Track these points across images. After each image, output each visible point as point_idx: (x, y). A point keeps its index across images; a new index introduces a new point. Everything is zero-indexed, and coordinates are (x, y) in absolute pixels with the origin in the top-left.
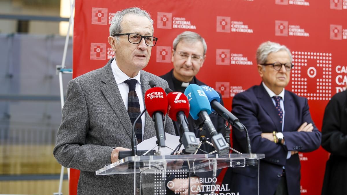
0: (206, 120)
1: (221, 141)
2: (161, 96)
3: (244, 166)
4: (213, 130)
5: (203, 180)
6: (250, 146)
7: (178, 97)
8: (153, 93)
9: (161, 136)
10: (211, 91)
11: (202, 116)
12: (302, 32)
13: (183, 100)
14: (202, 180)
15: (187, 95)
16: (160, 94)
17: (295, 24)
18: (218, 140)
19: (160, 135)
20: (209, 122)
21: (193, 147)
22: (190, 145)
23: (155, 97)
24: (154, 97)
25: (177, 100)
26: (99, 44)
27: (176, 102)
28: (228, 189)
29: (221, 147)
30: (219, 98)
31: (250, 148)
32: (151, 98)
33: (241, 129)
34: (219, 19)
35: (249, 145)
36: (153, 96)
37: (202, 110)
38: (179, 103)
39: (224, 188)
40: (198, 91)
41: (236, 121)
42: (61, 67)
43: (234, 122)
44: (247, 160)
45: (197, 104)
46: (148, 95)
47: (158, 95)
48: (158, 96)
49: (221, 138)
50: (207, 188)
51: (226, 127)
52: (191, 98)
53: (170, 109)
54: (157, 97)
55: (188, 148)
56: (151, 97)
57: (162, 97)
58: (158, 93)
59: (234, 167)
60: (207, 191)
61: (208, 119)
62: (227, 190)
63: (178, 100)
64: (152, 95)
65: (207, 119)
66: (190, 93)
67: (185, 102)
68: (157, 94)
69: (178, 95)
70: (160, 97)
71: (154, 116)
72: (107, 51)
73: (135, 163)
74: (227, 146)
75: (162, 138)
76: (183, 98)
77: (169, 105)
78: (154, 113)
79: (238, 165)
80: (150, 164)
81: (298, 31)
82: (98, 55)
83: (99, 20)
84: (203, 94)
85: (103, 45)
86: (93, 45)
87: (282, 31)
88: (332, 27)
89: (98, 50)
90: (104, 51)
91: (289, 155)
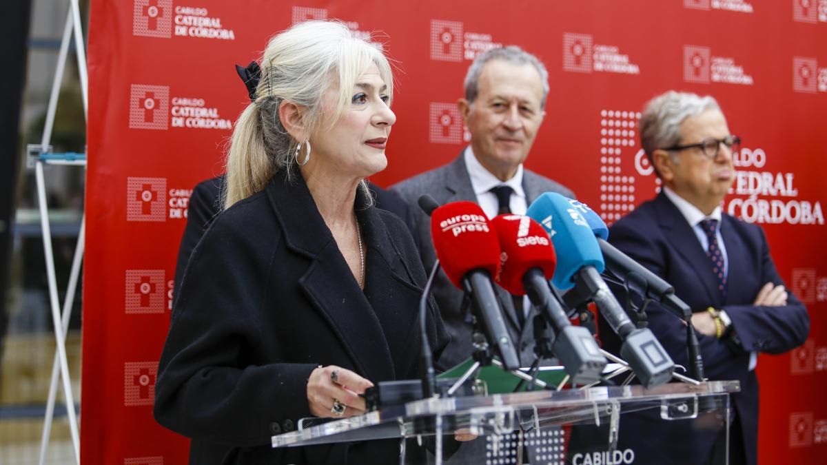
0: (600, 292)
1: (651, 350)
2: (481, 226)
3: (694, 416)
5: (601, 459)
6: (700, 360)
7: (524, 230)
8: (458, 218)
9: (501, 338)
11: (587, 281)
13: (540, 236)
14: (599, 459)
15: (541, 223)
16: (479, 221)
17: (608, 43)
18: (643, 347)
19: (498, 337)
20: (609, 298)
21: (593, 369)
22: (589, 364)
23: (466, 229)
24: (464, 230)
25: (523, 237)
26: (150, 88)
27: (522, 243)
29: (656, 365)
31: (700, 366)
32: (456, 233)
33: (686, 314)
34: (437, 26)
35: (699, 357)
36: (460, 226)
37: (583, 264)
38: (529, 247)
40: (569, 211)
41: (669, 292)
42: (41, 149)
43: (663, 296)
44: (699, 400)
45: (574, 248)
46: (443, 224)
47: (474, 224)
48: (473, 226)
49: (651, 343)
51: (636, 311)
52: (553, 233)
53: (506, 263)
54: (471, 228)
55: (581, 372)
56: (454, 230)
57: (487, 230)
58: (473, 219)
59: (671, 419)
61: (604, 291)
63: (527, 237)
64: (457, 222)
65: (603, 290)
66: (550, 218)
67: (543, 241)
68: (471, 220)
69: (522, 222)
70: (479, 229)
71: (467, 282)
72: (171, 106)
73: (439, 421)
74: (670, 363)
75: (507, 343)
76: (535, 230)
77: (502, 251)
78: (469, 274)
79: (681, 413)
80: (474, 421)
81: (613, 61)
82: (149, 116)
83: (152, 24)
84: (581, 220)
85: (162, 91)
86: (138, 91)
87: (578, 60)
88: (689, 51)
89: (150, 104)
90: (164, 105)
91: (752, 363)
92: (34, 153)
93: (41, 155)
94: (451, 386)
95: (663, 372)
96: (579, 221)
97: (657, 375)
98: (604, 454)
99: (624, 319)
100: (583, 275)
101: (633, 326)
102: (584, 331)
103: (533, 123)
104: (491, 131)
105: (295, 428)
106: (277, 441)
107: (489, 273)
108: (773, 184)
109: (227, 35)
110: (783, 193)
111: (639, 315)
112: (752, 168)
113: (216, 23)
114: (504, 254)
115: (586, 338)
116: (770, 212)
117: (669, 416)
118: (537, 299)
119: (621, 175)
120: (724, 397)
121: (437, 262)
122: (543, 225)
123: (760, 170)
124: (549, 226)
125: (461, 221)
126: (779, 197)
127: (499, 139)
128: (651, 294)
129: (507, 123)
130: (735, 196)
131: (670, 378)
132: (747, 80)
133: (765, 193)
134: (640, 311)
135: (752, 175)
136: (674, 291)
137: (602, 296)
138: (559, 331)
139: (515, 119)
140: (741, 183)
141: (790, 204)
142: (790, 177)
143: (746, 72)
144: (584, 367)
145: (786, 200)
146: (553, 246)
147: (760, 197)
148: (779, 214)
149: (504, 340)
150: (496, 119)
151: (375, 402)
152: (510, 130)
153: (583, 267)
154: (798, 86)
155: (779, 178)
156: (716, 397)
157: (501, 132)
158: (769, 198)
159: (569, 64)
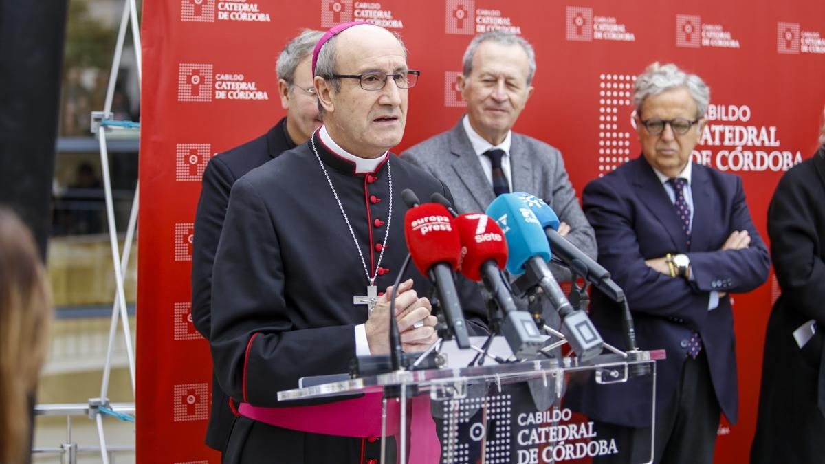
0: (545, 279)
1: (584, 329)
2: (445, 225)
3: (625, 380)
4: (563, 303)
5: (543, 417)
7: (481, 228)
8: (426, 219)
9: (457, 321)
10: (540, 206)
11: (535, 270)
12: (621, 32)
13: (495, 233)
14: (540, 417)
15: (497, 219)
16: (443, 221)
17: (607, 14)
18: (577, 326)
19: (454, 320)
20: (552, 284)
21: (532, 347)
22: (528, 343)
23: (432, 228)
24: (430, 229)
25: (480, 234)
26: (196, 66)
27: (479, 239)
28: (593, 433)
29: (587, 342)
30: (557, 222)
31: (632, 337)
32: (424, 232)
33: (618, 296)
36: (427, 226)
37: (532, 255)
38: (485, 242)
39: (584, 432)
40: (521, 210)
41: (605, 277)
42: (103, 116)
43: (601, 280)
44: (630, 366)
45: (524, 244)
46: (414, 224)
47: (439, 225)
48: (438, 226)
49: (585, 323)
50: (552, 434)
51: (579, 291)
52: (508, 229)
53: (466, 255)
54: (436, 228)
55: (521, 350)
56: (423, 229)
57: (449, 229)
58: (439, 220)
59: (604, 383)
60: (551, 440)
61: (549, 277)
62: (591, 435)
63: (484, 234)
64: (425, 223)
65: (547, 277)
66: (505, 216)
67: (497, 238)
68: (437, 221)
69: (481, 221)
70: (443, 228)
71: (432, 273)
72: (215, 81)
73: (404, 388)
74: (600, 340)
75: (462, 326)
76: (492, 227)
77: (462, 246)
78: (433, 266)
79: (613, 378)
80: (434, 388)
81: (611, 30)
82: (195, 90)
83: (198, 10)
84: (532, 217)
85: (207, 69)
86: (185, 69)
87: (579, 31)
88: (681, 19)
89: (196, 80)
90: (208, 81)
91: (714, 302)
92: (98, 120)
93: (104, 121)
94: (417, 359)
95: (593, 348)
96: (530, 219)
97: (588, 350)
98: (545, 413)
99: (564, 302)
100: (531, 264)
101: (571, 308)
102: (527, 316)
104: (481, 102)
105: (296, 387)
106: (281, 396)
107: (450, 264)
108: (758, 137)
109: (263, 18)
110: (767, 144)
111: (581, 294)
112: (738, 122)
113: (254, 8)
114: (465, 248)
115: (528, 321)
116: (754, 162)
117: (603, 380)
118: (489, 285)
119: (618, 131)
120: (652, 364)
121: (409, 255)
122: (500, 222)
123: (745, 125)
124: (504, 223)
125: (429, 221)
126: (763, 148)
127: (488, 109)
128: (591, 278)
129: (494, 95)
130: (722, 147)
131: (601, 351)
132: (735, 44)
133: (750, 144)
134: (582, 291)
135: (738, 129)
136: (610, 275)
137: (546, 282)
138: (506, 313)
140: (728, 135)
141: (773, 154)
142: (773, 130)
143: (734, 37)
144: (524, 346)
145: (769, 150)
146: (506, 241)
147: (745, 148)
148: (762, 163)
149: (459, 323)
151: (355, 371)
152: (497, 102)
153: (532, 258)
154: (782, 48)
155: (763, 130)
156: (645, 364)
157: (490, 103)
158: (753, 149)
159: (571, 35)
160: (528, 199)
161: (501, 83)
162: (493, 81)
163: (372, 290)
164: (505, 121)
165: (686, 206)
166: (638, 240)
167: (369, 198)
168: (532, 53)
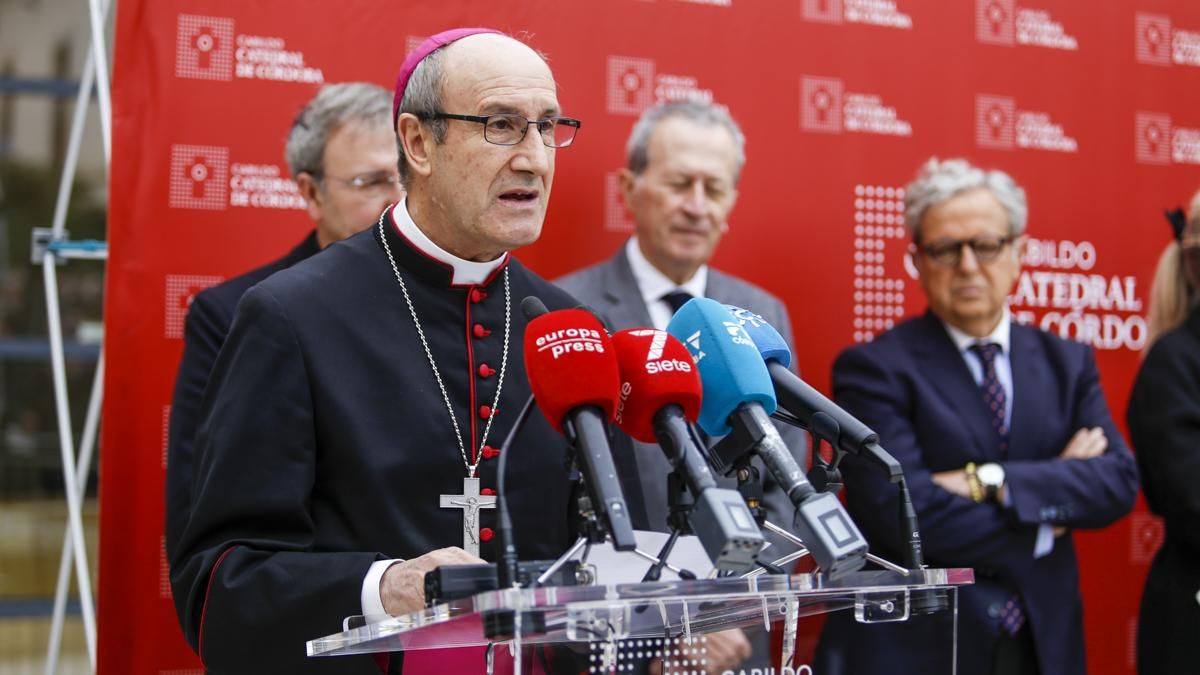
0: (766, 441)
1: (834, 523)
2: (594, 344)
3: (905, 618)
4: (797, 481)
6: (917, 538)
7: (656, 350)
8: (560, 333)
9: (612, 504)
10: (757, 325)
11: (748, 425)
12: (890, 121)
13: (679, 360)
15: (684, 340)
16: (591, 337)
17: (865, 90)
18: (823, 518)
19: (607, 502)
20: (778, 447)
21: (745, 549)
22: (736, 541)
23: (571, 348)
24: (568, 350)
25: (654, 361)
26: (201, 150)
27: (652, 369)
29: (840, 545)
30: (786, 352)
31: (917, 547)
32: (556, 355)
33: (893, 473)
34: (616, 65)
35: (915, 535)
36: (563, 345)
37: (744, 400)
38: (663, 374)
41: (870, 441)
42: (51, 236)
43: (862, 445)
44: (914, 594)
45: (729, 377)
46: (540, 341)
47: (583, 342)
48: (581, 345)
49: (836, 512)
51: (825, 467)
52: (702, 355)
53: (629, 397)
54: (578, 347)
55: (725, 553)
56: (554, 349)
57: (601, 350)
58: (582, 335)
59: (868, 622)
61: (772, 437)
63: (660, 360)
64: (559, 339)
65: (770, 437)
66: (698, 334)
67: (684, 367)
68: (579, 336)
69: (655, 339)
70: (590, 348)
71: (570, 424)
72: (230, 176)
73: (518, 620)
74: (862, 542)
75: (621, 511)
76: (673, 350)
77: (622, 382)
78: (573, 413)
79: (884, 615)
80: (571, 621)
81: (873, 116)
82: (198, 190)
83: (204, 60)
84: (743, 337)
85: (218, 155)
86: (182, 154)
87: (822, 115)
88: (984, 103)
89: (200, 173)
90: (220, 174)
91: (1044, 543)
92: (44, 242)
93: (52, 245)
94: (543, 572)
95: (850, 555)
96: (740, 339)
97: (841, 559)
98: (767, 670)
99: (799, 479)
100: (742, 415)
101: (812, 488)
102: (736, 496)
103: (719, 209)
104: (667, 218)
106: (313, 648)
107: (602, 410)
108: (1107, 293)
110: (1121, 305)
111: (828, 472)
112: (1076, 270)
113: (297, 59)
114: (628, 384)
115: (736, 505)
116: (1101, 332)
117: (866, 617)
118: (670, 446)
119: (884, 278)
120: (950, 592)
122: (689, 344)
123: (1087, 273)
124: (696, 345)
125: (565, 337)
126: (1115, 311)
127: (677, 230)
128: (845, 444)
129: (689, 208)
130: (1051, 309)
131: (863, 563)
132: (1069, 145)
133: (1094, 306)
134: (830, 468)
135: (1075, 280)
136: (878, 440)
137: (768, 445)
138: (698, 493)
139: (699, 202)
140: (1059, 291)
141: (1130, 322)
142: (1130, 282)
144: (730, 547)
145: (1124, 315)
146: (698, 374)
147: (1087, 310)
148: (1114, 334)
149: (616, 507)
150: (675, 200)
151: (435, 594)
152: (692, 217)
153: (743, 404)
154: (1143, 153)
155: (1115, 284)
156: (938, 592)
157: (679, 220)
158: (1100, 313)
159: (809, 121)
160: (737, 313)
161: (699, 188)
162: (686, 184)
163: (472, 485)
164: (701, 249)
165: (1000, 388)
166: (920, 441)
167: (472, 329)
168: (740, 138)
